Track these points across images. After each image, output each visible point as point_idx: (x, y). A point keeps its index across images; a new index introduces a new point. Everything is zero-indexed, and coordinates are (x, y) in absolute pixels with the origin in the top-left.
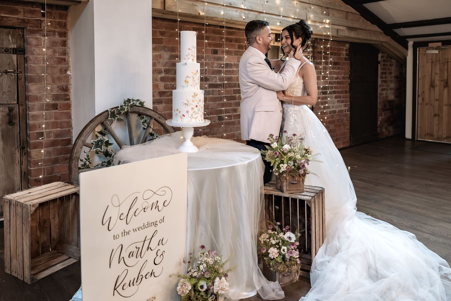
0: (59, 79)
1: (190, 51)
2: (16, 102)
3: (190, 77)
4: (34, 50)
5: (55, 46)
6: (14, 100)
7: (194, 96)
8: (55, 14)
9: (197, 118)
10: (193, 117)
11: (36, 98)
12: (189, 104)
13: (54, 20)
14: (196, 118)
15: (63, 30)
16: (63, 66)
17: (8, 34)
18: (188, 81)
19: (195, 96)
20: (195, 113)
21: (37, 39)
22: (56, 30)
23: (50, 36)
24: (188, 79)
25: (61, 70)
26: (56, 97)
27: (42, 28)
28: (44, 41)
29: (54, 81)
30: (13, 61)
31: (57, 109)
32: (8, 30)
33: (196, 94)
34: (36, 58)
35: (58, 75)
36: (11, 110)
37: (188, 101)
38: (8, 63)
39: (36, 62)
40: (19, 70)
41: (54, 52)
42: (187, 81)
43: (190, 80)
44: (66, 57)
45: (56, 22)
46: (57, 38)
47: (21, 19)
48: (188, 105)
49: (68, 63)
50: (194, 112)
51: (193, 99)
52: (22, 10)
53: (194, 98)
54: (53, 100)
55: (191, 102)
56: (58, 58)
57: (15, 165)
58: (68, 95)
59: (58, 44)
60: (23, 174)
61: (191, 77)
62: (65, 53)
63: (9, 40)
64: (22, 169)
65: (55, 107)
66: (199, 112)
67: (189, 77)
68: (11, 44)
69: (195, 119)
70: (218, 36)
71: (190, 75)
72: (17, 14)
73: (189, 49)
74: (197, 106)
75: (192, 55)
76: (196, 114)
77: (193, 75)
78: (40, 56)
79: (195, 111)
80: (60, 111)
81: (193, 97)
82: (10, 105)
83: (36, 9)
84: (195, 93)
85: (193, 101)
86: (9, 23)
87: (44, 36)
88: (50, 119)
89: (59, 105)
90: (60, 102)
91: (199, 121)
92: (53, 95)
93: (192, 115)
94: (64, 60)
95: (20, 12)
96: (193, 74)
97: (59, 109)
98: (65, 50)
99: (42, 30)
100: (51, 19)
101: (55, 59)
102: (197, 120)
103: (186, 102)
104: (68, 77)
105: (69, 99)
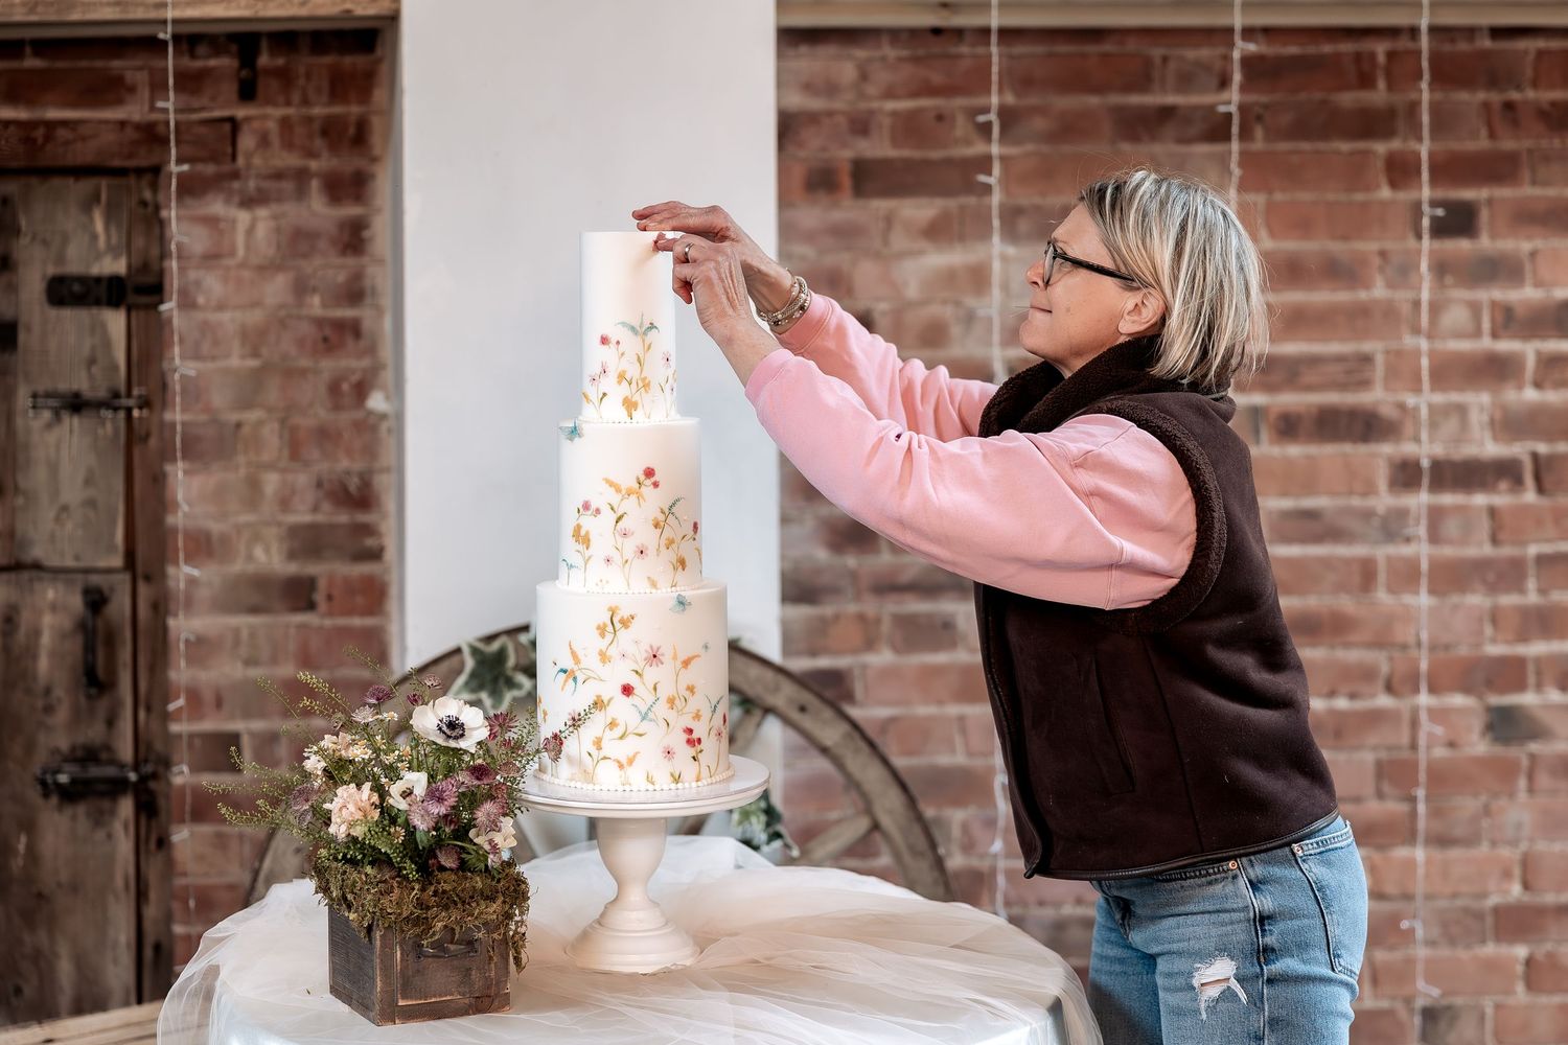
0: (325, 436)
1: (607, 354)
2: (117, 561)
3: (598, 511)
4: (198, 283)
5: (305, 256)
6: (111, 548)
7: (610, 628)
8: (308, 76)
9: (631, 761)
10: (603, 753)
11: (203, 546)
12: (580, 677)
13: (304, 111)
14: (624, 762)
15: (346, 163)
16: (350, 363)
17: (87, 206)
18: (587, 533)
19: (618, 626)
20: (618, 732)
21: (212, 222)
22: (314, 165)
23: (279, 200)
24: (588, 523)
25: (334, 388)
26: (308, 542)
27: (241, 161)
28: (250, 231)
29: (295, 449)
30: (107, 344)
31: (311, 606)
32: (85, 186)
33: (624, 613)
34: (205, 327)
35: (322, 414)
36: (96, 601)
37: (574, 655)
38: (86, 351)
39: (206, 348)
40: (136, 392)
41: (301, 288)
42: (583, 533)
43: (599, 528)
44: (364, 313)
45: (309, 120)
46: (318, 211)
47: (138, 127)
48: (575, 679)
49: (372, 350)
50: (613, 725)
51: (602, 644)
52: (140, 78)
53: (609, 637)
54: (292, 555)
55: (591, 661)
56: (319, 322)
57: (111, 899)
58: (368, 530)
59: (322, 244)
60: (148, 953)
61: (605, 509)
62: (355, 293)
63: (94, 237)
64: (148, 926)
65: (299, 594)
66: (645, 727)
67: (593, 506)
68: (98, 257)
69: (621, 766)
70: (1482, 96)
71: (602, 497)
72: (119, 102)
73: (604, 341)
74: (627, 690)
75: (621, 377)
76: (621, 738)
77: (615, 499)
78: (225, 317)
79: (621, 721)
80: (328, 622)
81: (602, 630)
82: (95, 579)
83: (213, 62)
84: (613, 612)
85: (604, 657)
86: (84, 154)
87: (248, 202)
88: (274, 660)
89: (322, 584)
90: (329, 571)
91: (650, 780)
92: (294, 531)
93: (598, 743)
94: (354, 329)
95: (132, 89)
96: (618, 490)
97: (322, 605)
98: (358, 276)
99: (236, 175)
100: (288, 104)
101: (306, 329)
102: (636, 775)
103: (569, 664)
104: (374, 429)
105: (376, 555)
